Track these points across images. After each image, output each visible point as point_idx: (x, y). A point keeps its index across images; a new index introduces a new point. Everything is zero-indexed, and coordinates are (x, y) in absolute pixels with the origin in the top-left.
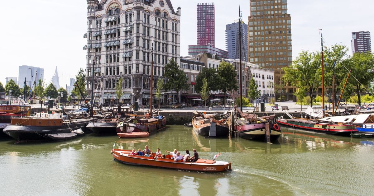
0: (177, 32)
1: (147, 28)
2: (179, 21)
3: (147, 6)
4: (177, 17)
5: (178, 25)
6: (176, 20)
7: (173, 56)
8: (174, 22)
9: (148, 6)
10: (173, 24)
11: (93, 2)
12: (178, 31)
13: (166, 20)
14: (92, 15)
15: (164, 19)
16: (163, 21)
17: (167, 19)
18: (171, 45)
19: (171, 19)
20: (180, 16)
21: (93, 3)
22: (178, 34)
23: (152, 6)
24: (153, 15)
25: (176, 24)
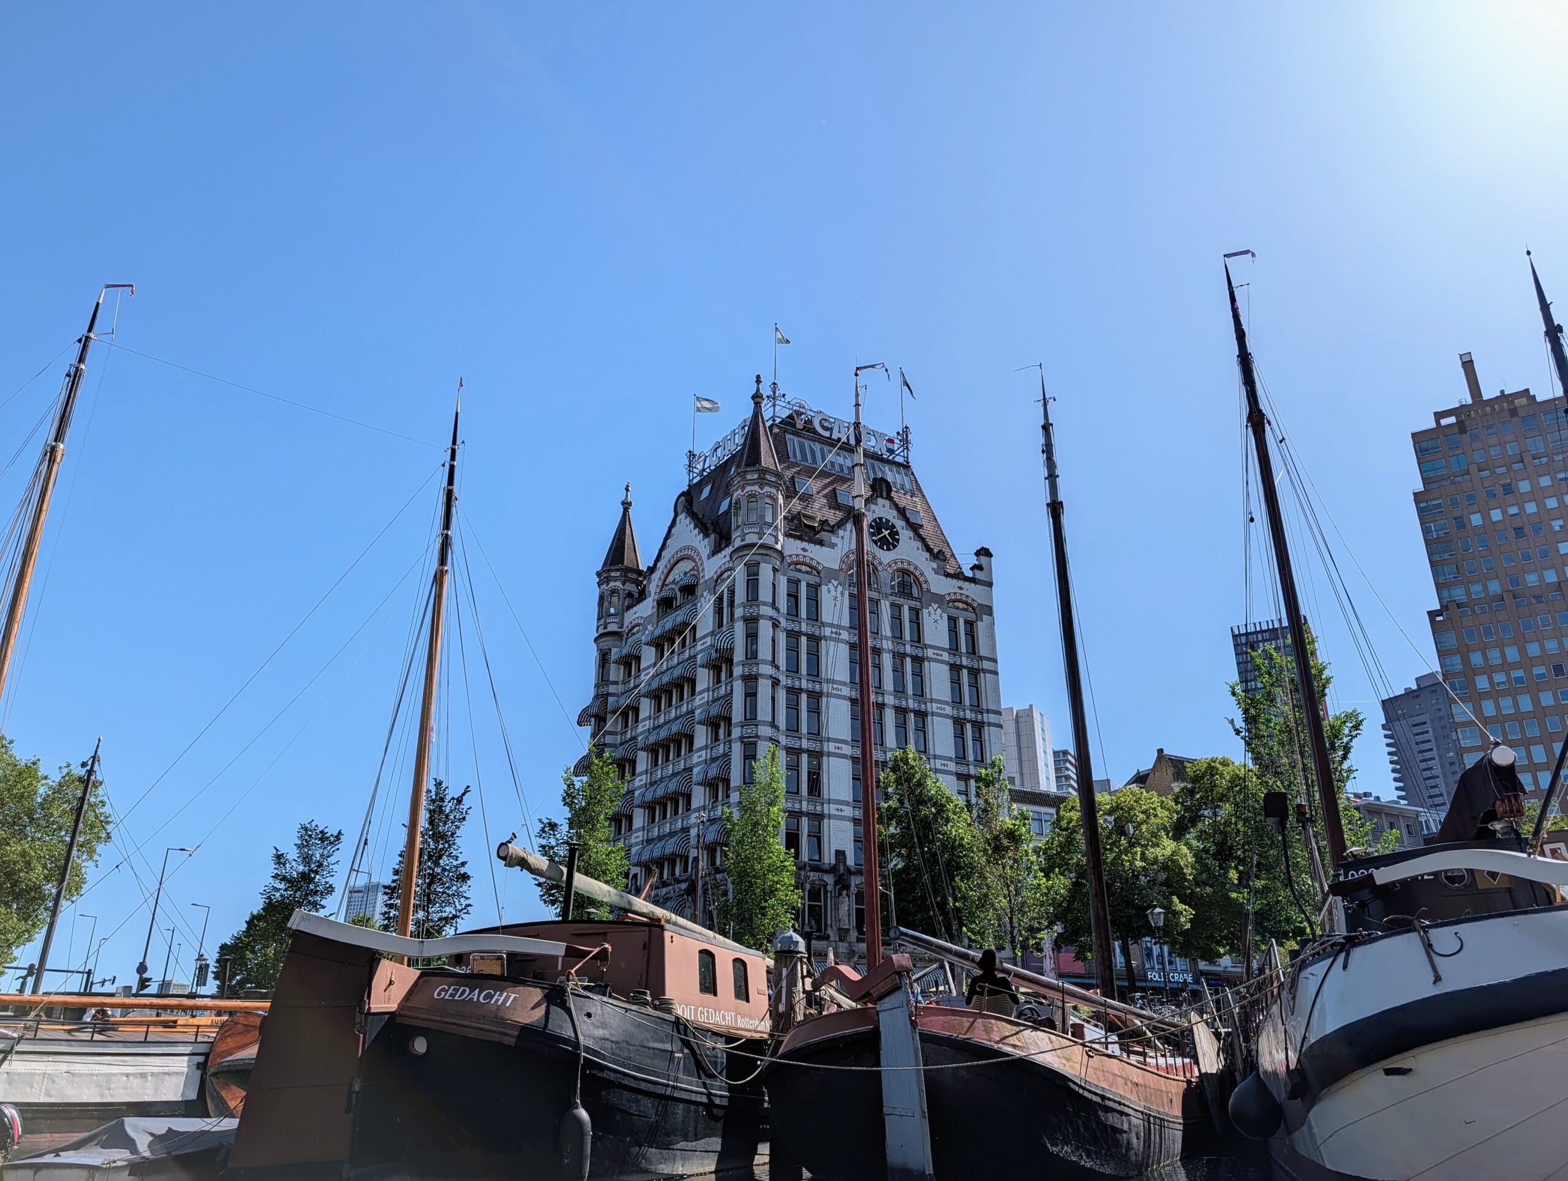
0: (981, 658)
1: (804, 640)
2: (989, 610)
3: (805, 545)
4: (973, 592)
5: (981, 627)
6: (966, 603)
7: (963, 769)
8: (954, 613)
9: (810, 547)
10: (953, 621)
11: (618, 574)
12: (983, 651)
13: (913, 604)
14: (613, 627)
15: (899, 601)
16: (896, 607)
17: (919, 600)
18: (947, 716)
19: (939, 599)
20: (990, 584)
21: (616, 579)
22: (986, 665)
23: (833, 546)
24: (836, 583)
25: (970, 625)
